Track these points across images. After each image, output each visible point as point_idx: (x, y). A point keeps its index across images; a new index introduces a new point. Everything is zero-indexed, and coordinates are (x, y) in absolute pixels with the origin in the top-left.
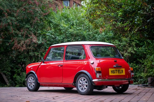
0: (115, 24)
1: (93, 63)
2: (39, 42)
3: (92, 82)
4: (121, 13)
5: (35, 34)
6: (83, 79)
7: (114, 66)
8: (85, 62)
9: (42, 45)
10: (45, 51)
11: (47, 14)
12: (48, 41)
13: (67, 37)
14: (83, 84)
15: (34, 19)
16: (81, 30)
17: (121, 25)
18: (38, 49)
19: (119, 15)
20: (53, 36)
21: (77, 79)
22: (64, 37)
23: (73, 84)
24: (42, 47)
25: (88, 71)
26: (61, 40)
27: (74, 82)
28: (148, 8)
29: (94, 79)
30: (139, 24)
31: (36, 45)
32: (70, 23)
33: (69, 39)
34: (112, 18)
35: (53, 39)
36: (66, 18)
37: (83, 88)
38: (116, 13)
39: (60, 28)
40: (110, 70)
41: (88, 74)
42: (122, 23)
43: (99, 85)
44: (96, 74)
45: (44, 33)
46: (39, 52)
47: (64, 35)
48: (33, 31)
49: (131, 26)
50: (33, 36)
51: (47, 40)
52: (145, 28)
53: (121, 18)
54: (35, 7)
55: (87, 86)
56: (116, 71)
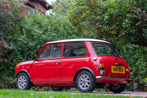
0: (101, 28)
1: (96, 60)
2: (11, 48)
3: (95, 79)
4: (107, 17)
5: (5, 39)
6: (84, 76)
7: (116, 64)
8: (87, 59)
9: (13, 51)
10: (16, 58)
11: (18, 19)
12: (20, 47)
13: (39, 43)
14: (84, 81)
15: (5, 24)
16: (55, 36)
17: (108, 29)
18: (8, 56)
19: (105, 19)
20: (25, 42)
21: (78, 76)
22: (37, 43)
23: (73, 82)
24: (13, 54)
25: (91, 68)
26: (33, 46)
27: (74, 79)
28: (138, 11)
29: (97, 76)
30: (127, 28)
31: (6, 51)
32: (44, 29)
33: (42, 45)
34: (97, 21)
35: (25, 44)
36: (39, 24)
37: (85, 85)
38: (102, 16)
39: (32, 34)
40: (112, 67)
41: (91, 70)
42: (108, 26)
43: (101, 82)
44: (100, 71)
45: (15, 38)
46: (9, 59)
47: (37, 41)
48: (3, 37)
49: (117, 30)
50: (3, 41)
51: (19, 45)
52: (133, 32)
53: (108, 22)
54: (7, 11)
55: (89, 83)
56: (117, 69)
